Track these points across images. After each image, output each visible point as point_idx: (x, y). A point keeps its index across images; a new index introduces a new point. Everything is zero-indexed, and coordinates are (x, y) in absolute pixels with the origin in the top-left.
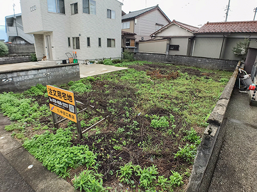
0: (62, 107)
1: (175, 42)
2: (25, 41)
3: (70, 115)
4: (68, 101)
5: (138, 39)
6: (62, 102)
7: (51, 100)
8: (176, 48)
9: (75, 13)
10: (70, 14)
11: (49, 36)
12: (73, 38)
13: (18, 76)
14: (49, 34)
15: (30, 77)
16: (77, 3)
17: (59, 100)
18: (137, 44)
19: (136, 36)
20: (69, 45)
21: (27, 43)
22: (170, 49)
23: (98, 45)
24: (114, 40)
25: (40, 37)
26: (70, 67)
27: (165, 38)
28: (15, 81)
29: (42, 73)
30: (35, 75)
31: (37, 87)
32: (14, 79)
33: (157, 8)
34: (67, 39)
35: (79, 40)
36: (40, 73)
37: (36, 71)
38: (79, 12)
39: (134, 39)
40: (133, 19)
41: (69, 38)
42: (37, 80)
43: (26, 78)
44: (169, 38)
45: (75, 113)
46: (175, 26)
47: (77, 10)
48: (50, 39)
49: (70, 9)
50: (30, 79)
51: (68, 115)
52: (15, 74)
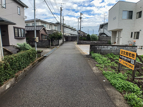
0: (126, 60)
2: (106, 35)
3: (130, 65)
4: (131, 58)
6: (127, 58)
7: (121, 57)
9: (139, 18)
10: (136, 18)
11: (120, 31)
12: (135, 32)
13: (104, 48)
14: (120, 30)
15: (109, 49)
16: (141, 12)
17: (125, 57)
21: (107, 36)
25: (115, 32)
26: (131, 47)
29: (115, 48)
31: (110, 54)
32: (102, 48)
35: (139, 33)
36: (113, 48)
42: (111, 51)
43: (107, 49)
45: (134, 65)
47: (141, 15)
48: (120, 33)
49: (136, 15)
51: (129, 65)
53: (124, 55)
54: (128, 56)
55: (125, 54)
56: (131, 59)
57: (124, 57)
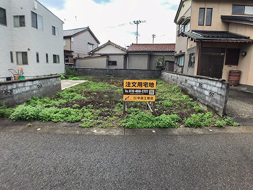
0: (141, 94)
1: (112, 59)
3: (148, 98)
5: (75, 56)
6: (141, 90)
7: (126, 91)
8: (114, 63)
9: (21, 26)
12: (17, 53)
13: (17, 88)
16: (24, 16)
17: (138, 89)
18: (75, 60)
19: (73, 54)
20: (12, 61)
22: (109, 65)
23: (46, 61)
24: (58, 56)
26: (55, 79)
27: (103, 55)
28: (14, 93)
29: (36, 85)
30: (30, 86)
32: (14, 91)
33: (88, 29)
34: (10, 53)
35: (26, 55)
36: (34, 85)
37: (32, 82)
38: (26, 25)
39: (72, 56)
40: (70, 37)
41: (11, 53)
42: (32, 93)
43: (24, 90)
44: (107, 55)
45: (154, 95)
46: (110, 46)
47: (24, 23)
49: (12, 20)
50: (27, 92)
51: (146, 98)
52: (14, 86)
53: (134, 88)
54: (143, 87)
55: (136, 85)
56: (149, 90)
57: (135, 90)
